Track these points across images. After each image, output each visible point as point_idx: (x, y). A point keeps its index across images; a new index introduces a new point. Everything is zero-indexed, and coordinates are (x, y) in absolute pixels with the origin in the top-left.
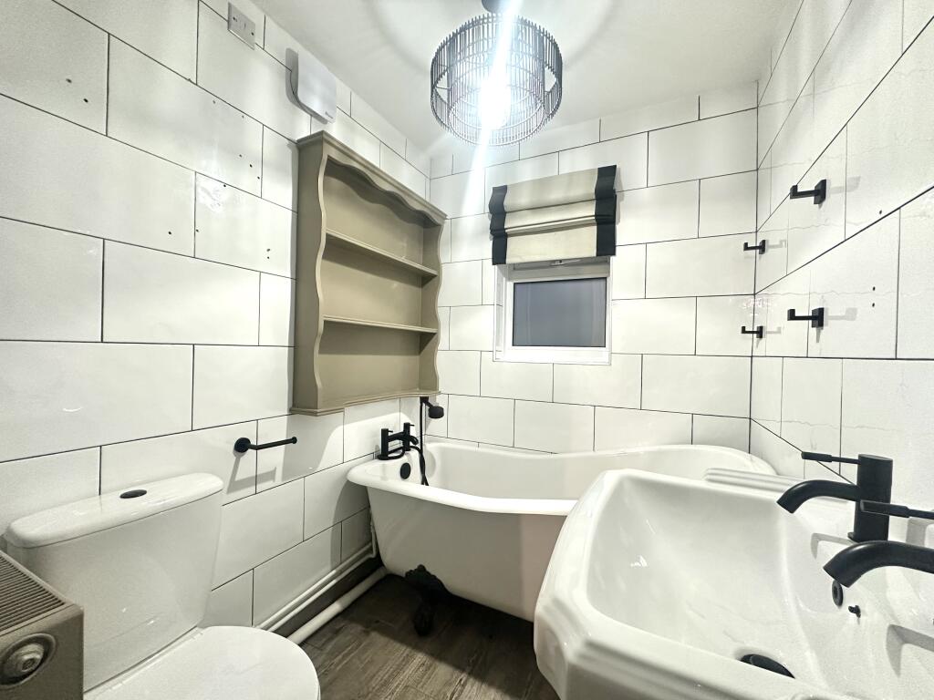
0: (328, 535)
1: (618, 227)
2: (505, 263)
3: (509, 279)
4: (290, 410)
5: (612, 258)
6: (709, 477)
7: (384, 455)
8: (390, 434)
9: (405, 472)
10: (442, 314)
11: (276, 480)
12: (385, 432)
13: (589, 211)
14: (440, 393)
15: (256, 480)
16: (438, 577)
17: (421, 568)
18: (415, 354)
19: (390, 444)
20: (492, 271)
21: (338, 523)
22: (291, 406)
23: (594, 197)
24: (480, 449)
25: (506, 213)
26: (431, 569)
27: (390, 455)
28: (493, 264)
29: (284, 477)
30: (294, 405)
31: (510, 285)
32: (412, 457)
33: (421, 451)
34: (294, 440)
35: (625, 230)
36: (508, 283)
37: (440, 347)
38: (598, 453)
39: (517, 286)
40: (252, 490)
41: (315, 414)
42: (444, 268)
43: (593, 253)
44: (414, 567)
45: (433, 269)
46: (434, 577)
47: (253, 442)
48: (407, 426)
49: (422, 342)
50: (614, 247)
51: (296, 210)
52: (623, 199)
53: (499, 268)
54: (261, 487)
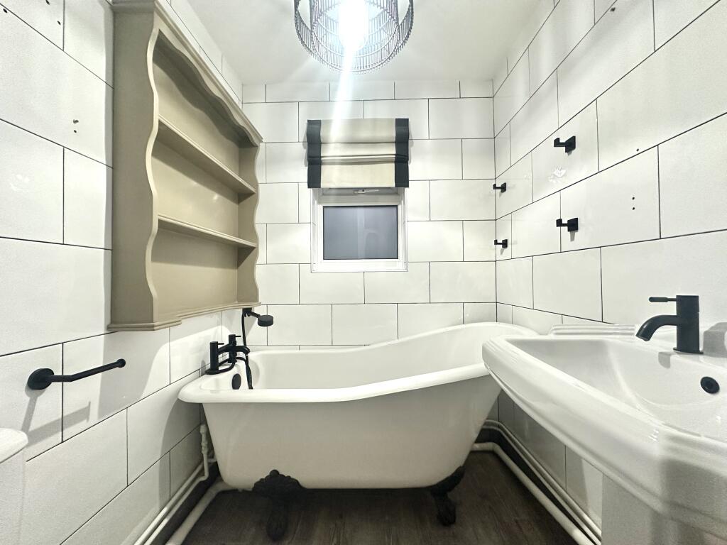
0: (155, 470)
1: (410, 166)
2: (320, 187)
3: (319, 203)
4: (108, 328)
5: (406, 189)
6: (554, 332)
7: (214, 369)
8: (220, 346)
9: (236, 383)
10: (260, 229)
11: (91, 417)
12: (214, 346)
13: (392, 150)
14: (260, 304)
15: (62, 424)
16: (292, 476)
17: (275, 473)
18: (233, 268)
19: (220, 356)
20: (308, 193)
21: (167, 453)
22: (109, 322)
23: (394, 140)
24: (301, 351)
25: (321, 143)
26: (284, 471)
27: (220, 368)
28: (309, 187)
29: (101, 413)
30: (113, 321)
31: (320, 208)
32: (240, 367)
33: (247, 361)
34: (121, 363)
35: (415, 168)
36: (318, 206)
37: (259, 261)
38: (401, 340)
39: (325, 209)
40: (57, 438)
41: (152, 328)
42: (261, 187)
43: (393, 184)
44: (264, 474)
45: (252, 186)
46: (289, 477)
47: (58, 373)
48: (232, 338)
49: (241, 254)
50: (408, 181)
51: (111, 84)
52: (412, 145)
53: (314, 192)
54: (68, 432)
